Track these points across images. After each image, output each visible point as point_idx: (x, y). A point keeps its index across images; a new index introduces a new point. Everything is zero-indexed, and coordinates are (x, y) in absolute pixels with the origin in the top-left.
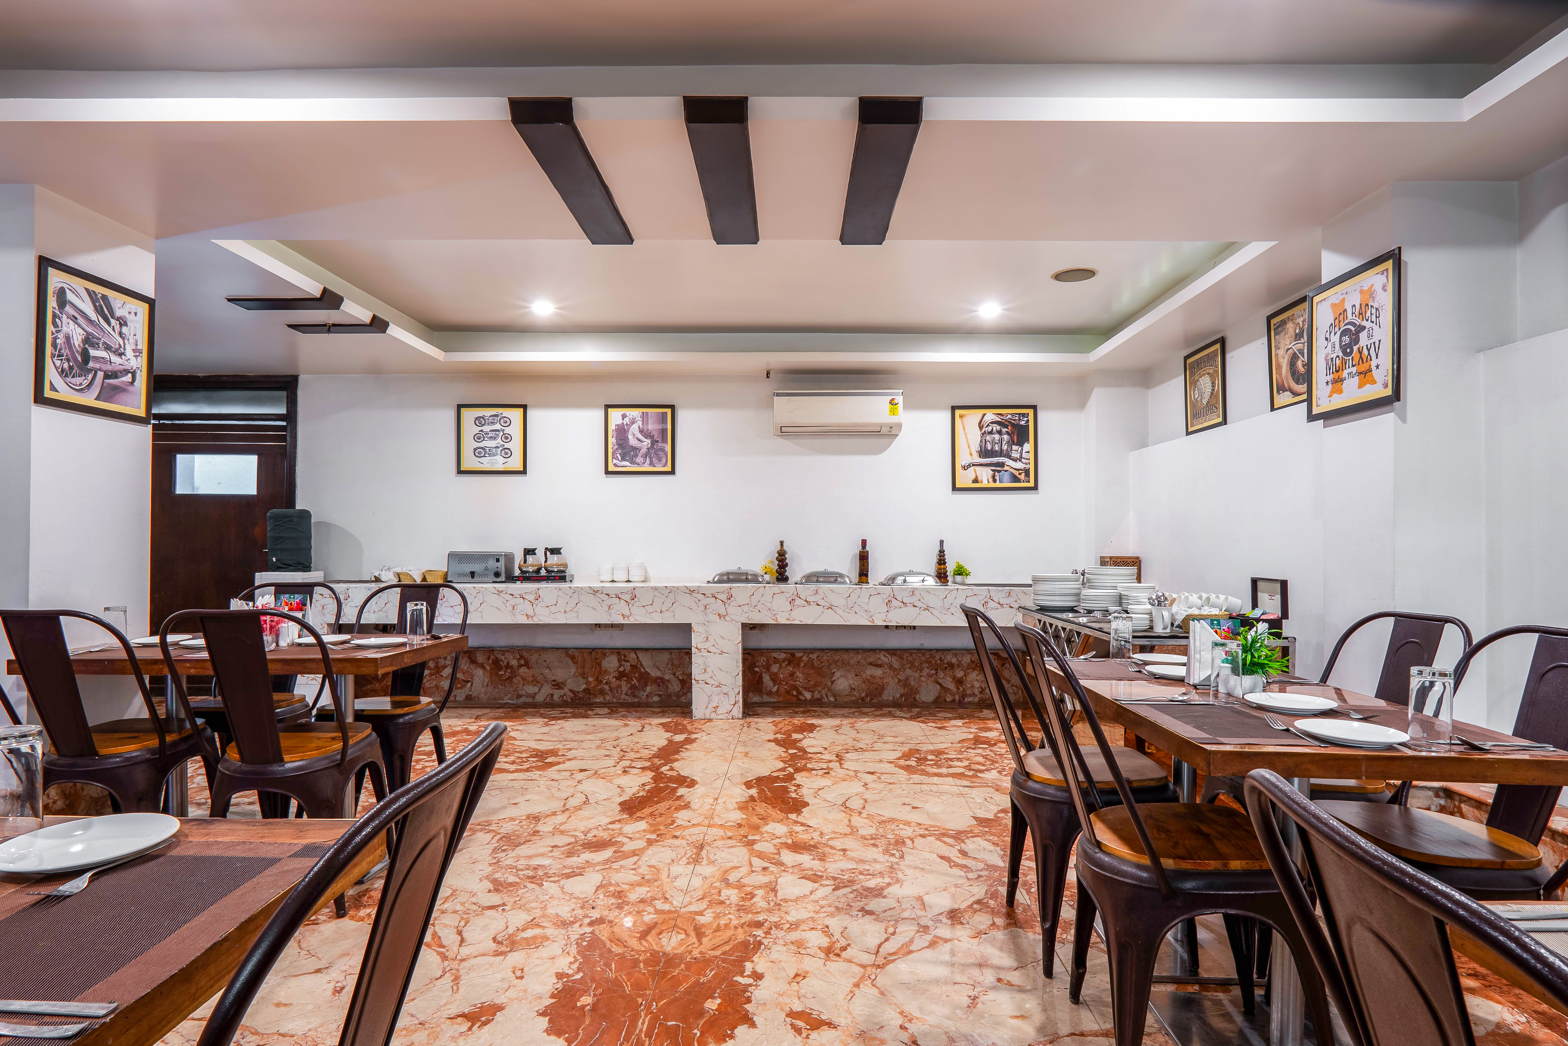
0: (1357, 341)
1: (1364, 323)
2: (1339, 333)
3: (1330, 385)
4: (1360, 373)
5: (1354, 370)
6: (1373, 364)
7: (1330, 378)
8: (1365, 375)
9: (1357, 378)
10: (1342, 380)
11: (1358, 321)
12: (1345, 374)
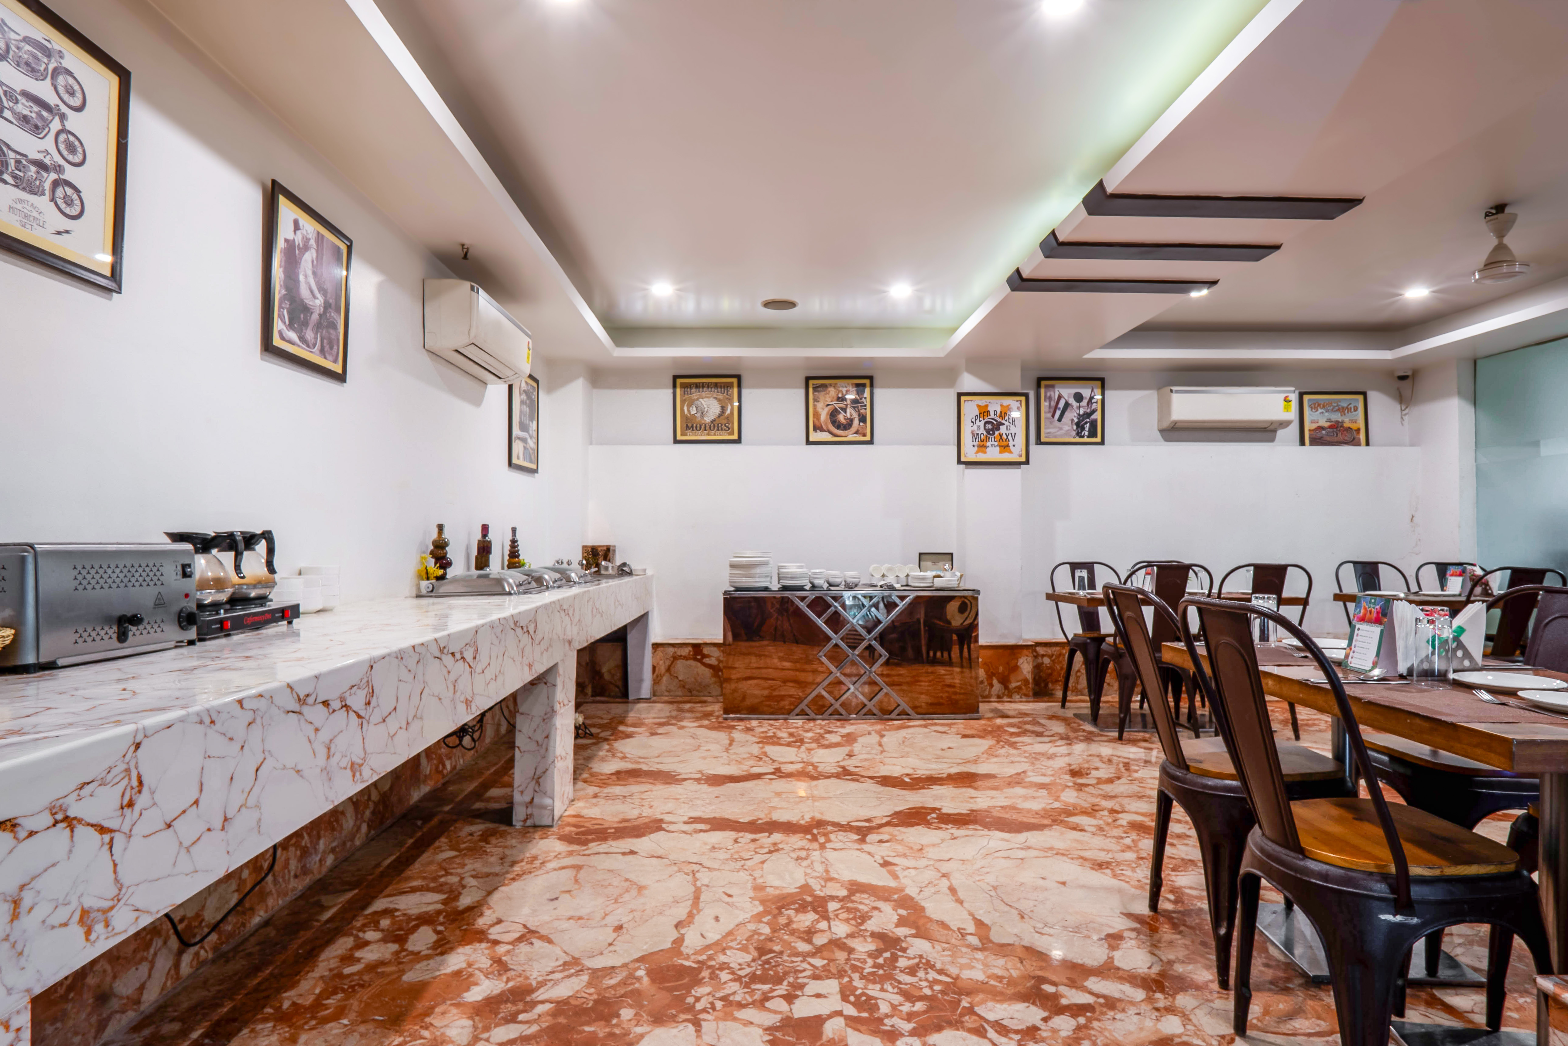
0: (998, 429)
1: (1003, 422)
2: (983, 422)
3: (976, 448)
4: (1000, 446)
5: (996, 443)
6: (1011, 443)
7: (976, 443)
8: (1005, 447)
9: (998, 449)
10: (986, 447)
11: (999, 420)
12: (989, 444)
